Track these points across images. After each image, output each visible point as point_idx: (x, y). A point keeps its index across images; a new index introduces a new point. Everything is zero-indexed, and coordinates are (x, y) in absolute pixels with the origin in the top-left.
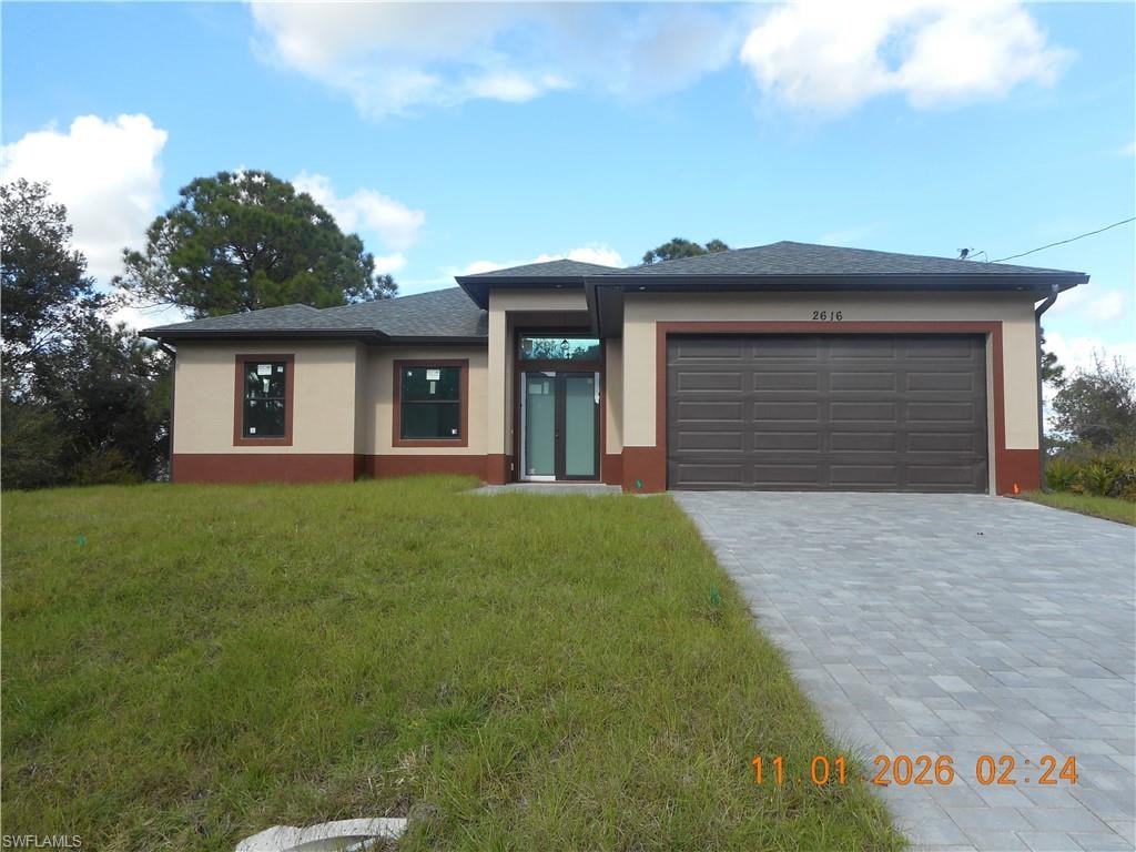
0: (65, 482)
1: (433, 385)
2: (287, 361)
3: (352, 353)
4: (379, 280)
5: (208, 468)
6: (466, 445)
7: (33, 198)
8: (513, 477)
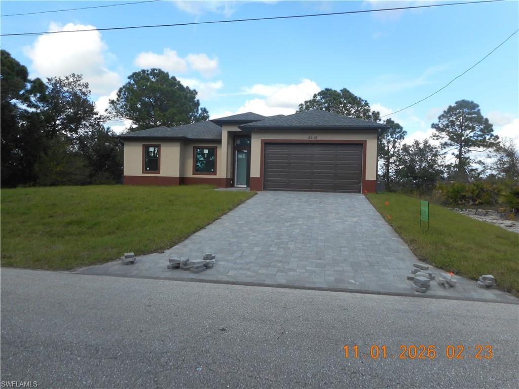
0: (90, 183)
1: (206, 155)
2: (159, 147)
3: (179, 144)
4: (201, 109)
5: (134, 180)
6: (216, 175)
7: (77, 81)
8: (232, 186)
